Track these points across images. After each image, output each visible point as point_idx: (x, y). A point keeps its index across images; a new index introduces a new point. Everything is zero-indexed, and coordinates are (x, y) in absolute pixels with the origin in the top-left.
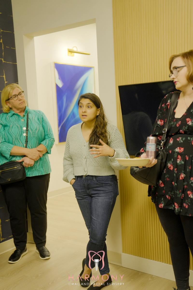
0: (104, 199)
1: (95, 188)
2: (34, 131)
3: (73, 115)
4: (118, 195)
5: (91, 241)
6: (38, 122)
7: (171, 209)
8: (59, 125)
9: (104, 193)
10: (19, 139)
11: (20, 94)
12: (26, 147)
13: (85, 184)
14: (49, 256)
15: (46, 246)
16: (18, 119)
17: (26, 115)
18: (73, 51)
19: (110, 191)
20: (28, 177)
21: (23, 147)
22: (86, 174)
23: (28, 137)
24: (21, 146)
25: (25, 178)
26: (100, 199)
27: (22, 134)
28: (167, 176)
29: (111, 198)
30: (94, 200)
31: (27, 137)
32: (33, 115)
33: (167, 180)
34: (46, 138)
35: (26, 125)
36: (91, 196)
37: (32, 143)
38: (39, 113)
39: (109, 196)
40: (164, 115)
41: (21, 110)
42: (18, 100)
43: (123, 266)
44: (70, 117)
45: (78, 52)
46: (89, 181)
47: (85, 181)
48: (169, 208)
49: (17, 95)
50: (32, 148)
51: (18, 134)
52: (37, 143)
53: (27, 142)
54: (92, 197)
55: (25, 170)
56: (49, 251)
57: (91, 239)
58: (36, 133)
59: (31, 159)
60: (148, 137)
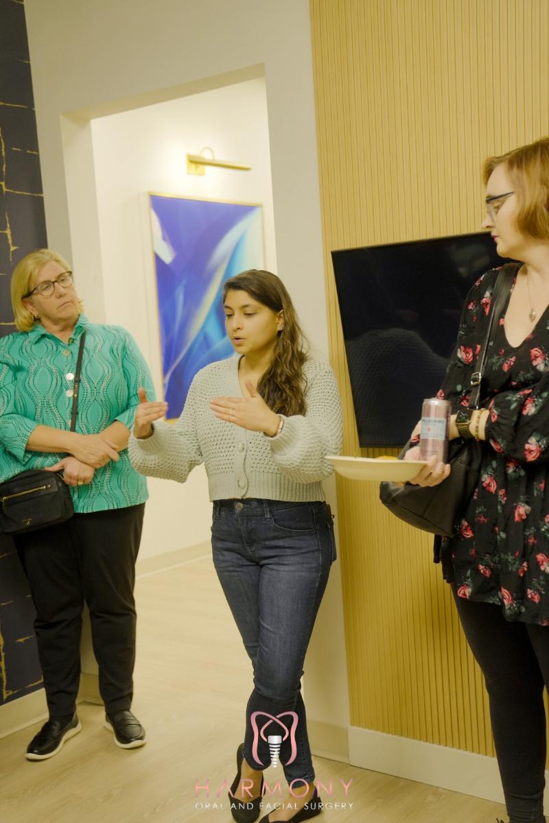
0: (295, 571)
1: (269, 539)
2: (95, 383)
3: (205, 340)
4: (335, 559)
5: (259, 689)
6: (111, 359)
7: (494, 604)
8: (165, 371)
9: (298, 554)
10: (52, 405)
11: (60, 278)
12: (73, 429)
13: (242, 528)
14: (141, 738)
15: (131, 710)
16: (55, 348)
17: (79, 338)
18: (201, 161)
19: (312, 549)
20: (80, 514)
21: (63, 428)
22: (242, 494)
23: (79, 401)
24: (58, 426)
25: (71, 515)
26: (284, 571)
27: (61, 392)
28: (480, 510)
29: (314, 570)
30: (267, 574)
31: (75, 400)
32: (97, 339)
33: (480, 521)
34: (133, 404)
35: (75, 366)
36: (258, 564)
37: (88, 418)
38: (115, 332)
39: (311, 563)
40: (475, 333)
41: (63, 323)
42: (54, 295)
43: (351, 764)
44: (197, 346)
45: (216, 162)
46: (253, 522)
47: (242, 520)
48: (485, 601)
49: (54, 283)
50: (89, 432)
51: (51, 391)
52: (104, 417)
53: (75, 414)
54: (262, 566)
55: (69, 493)
56: (141, 723)
57: (259, 686)
58: (101, 390)
59: (85, 463)
60: (425, 400)
